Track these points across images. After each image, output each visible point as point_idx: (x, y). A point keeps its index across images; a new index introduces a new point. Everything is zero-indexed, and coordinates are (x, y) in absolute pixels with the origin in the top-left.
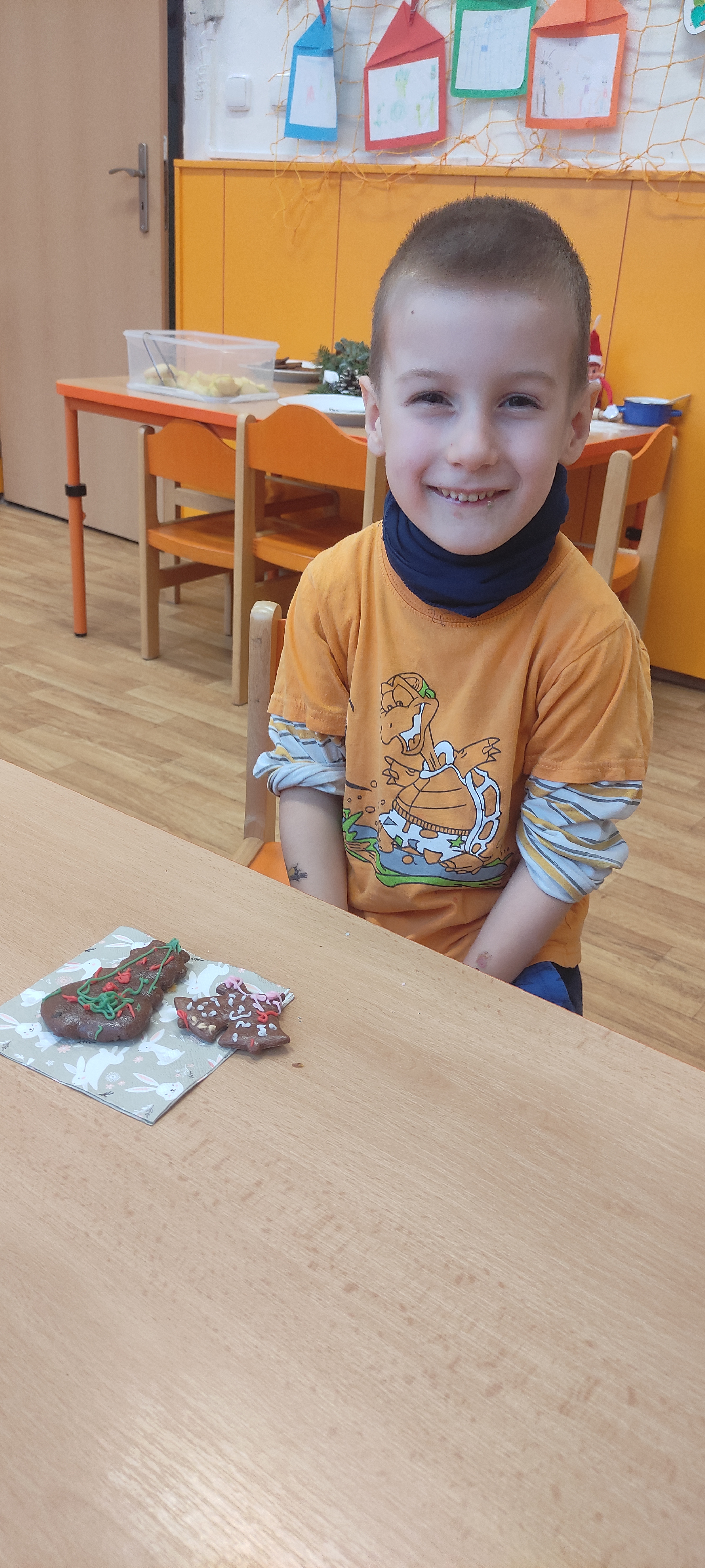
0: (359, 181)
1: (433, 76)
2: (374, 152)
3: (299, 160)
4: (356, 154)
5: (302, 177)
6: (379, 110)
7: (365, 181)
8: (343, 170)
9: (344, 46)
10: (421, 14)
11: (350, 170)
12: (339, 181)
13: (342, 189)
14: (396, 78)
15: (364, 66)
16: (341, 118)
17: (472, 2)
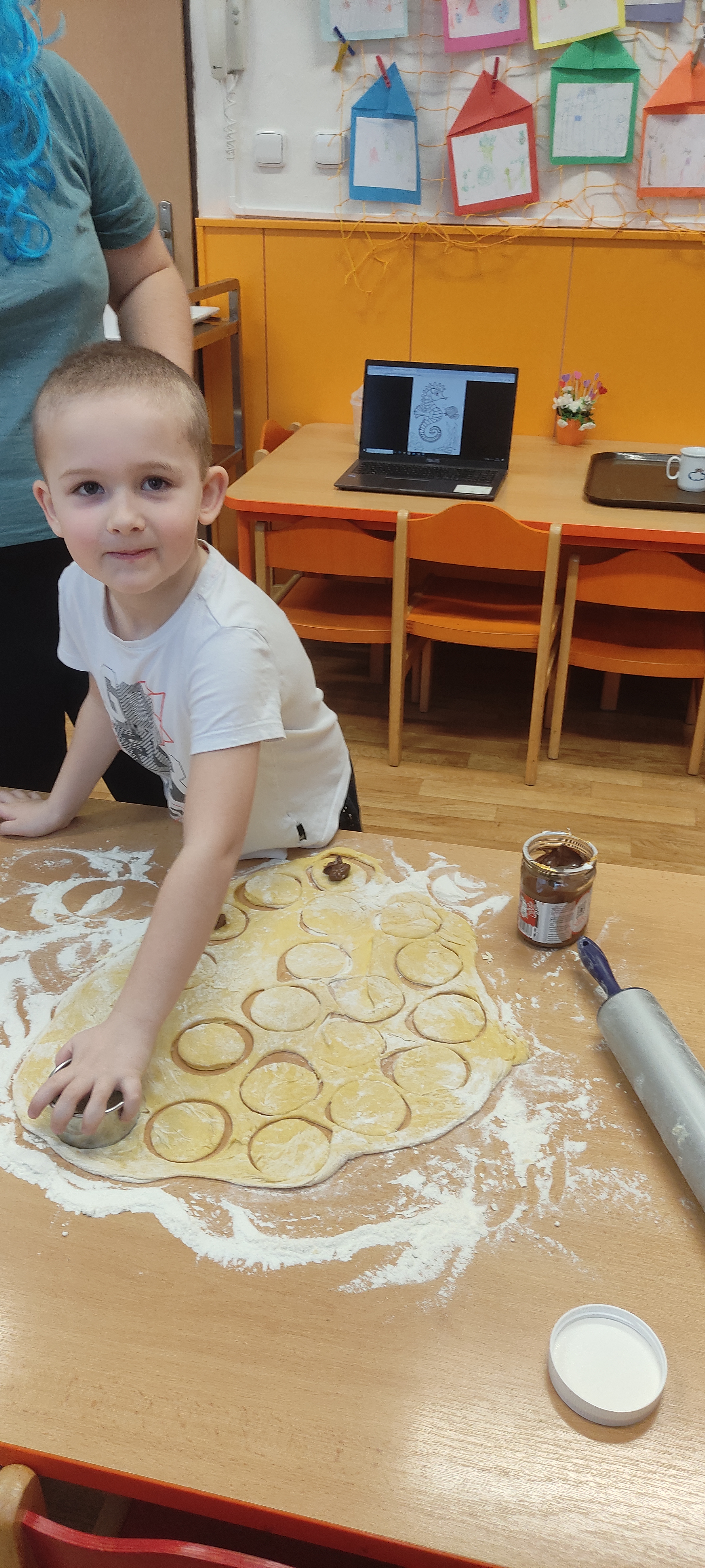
1: (521, 141)
2: (461, 215)
3: (365, 220)
4: (439, 216)
6: (465, 176)
7: (450, 243)
9: (416, 110)
10: (502, 81)
11: (432, 230)
12: (413, 242)
13: (416, 250)
14: (483, 144)
15: (446, 133)
16: (420, 180)
17: (565, 76)
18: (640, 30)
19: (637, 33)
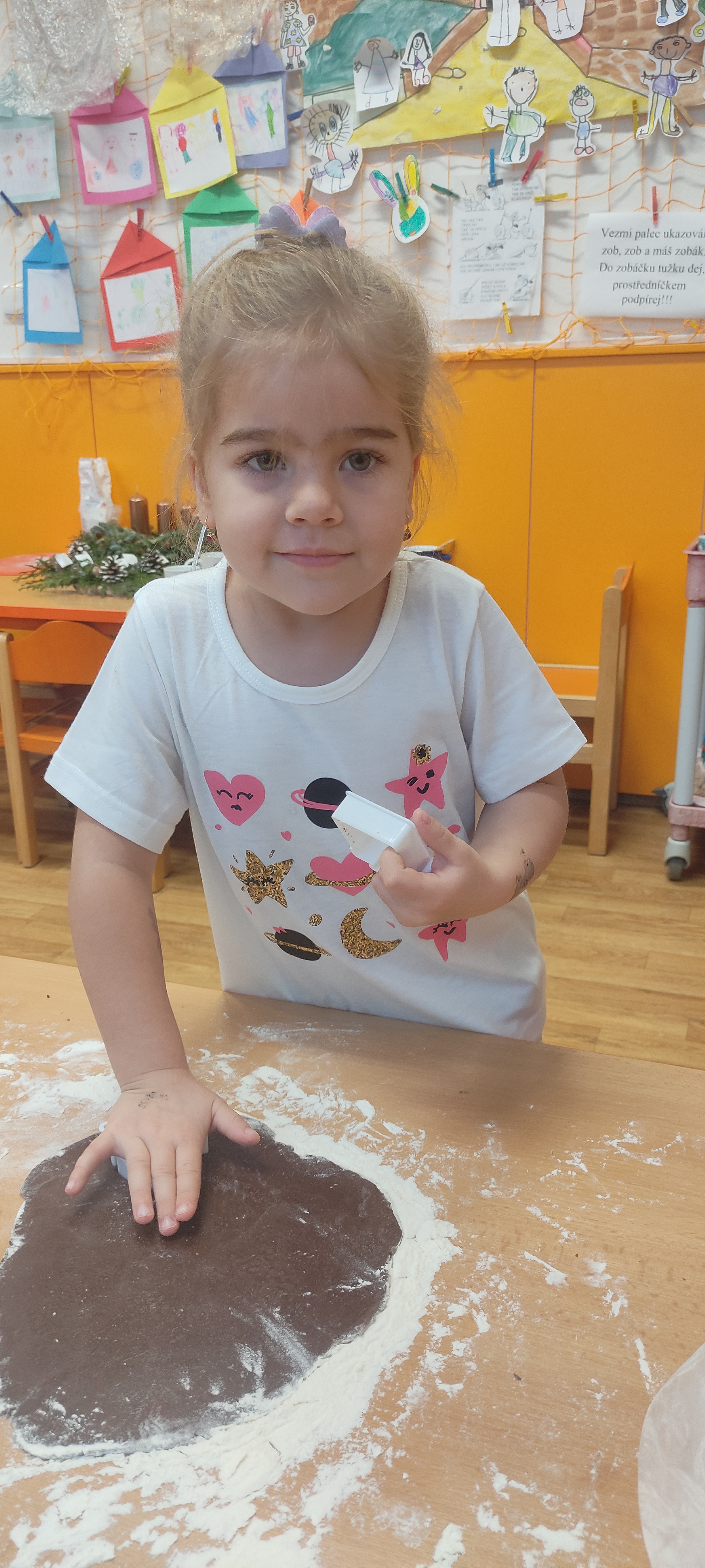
0: (110, 378)
1: (168, 284)
2: (120, 352)
3: (43, 362)
4: (102, 354)
5: (49, 378)
6: (120, 315)
7: (115, 378)
8: (92, 369)
9: (75, 260)
10: (148, 230)
11: (100, 368)
12: (87, 380)
13: (92, 386)
14: (132, 286)
15: (99, 277)
16: (82, 322)
17: (198, 221)
18: (259, 177)
19: (256, 180)
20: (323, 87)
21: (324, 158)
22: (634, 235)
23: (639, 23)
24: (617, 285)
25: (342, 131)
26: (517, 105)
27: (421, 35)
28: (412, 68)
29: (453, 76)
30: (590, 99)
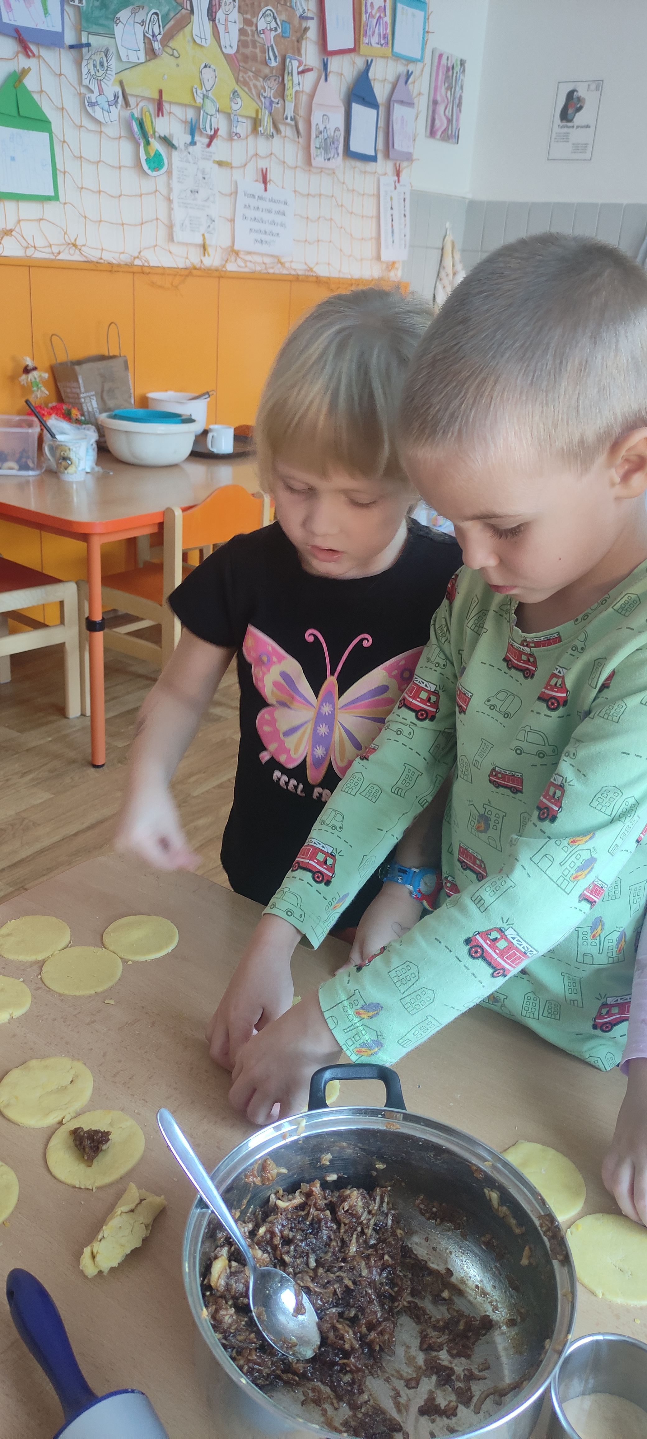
20: (94, 28)
21: (96, 92)
22: (257, 197)
23: (259, 58)
24: (251, 230)
25: (108, 72)
26: (207, 91)
27: (156, 13)
28: (151, 37)
29: (172, 55)
30: (239, 100)
